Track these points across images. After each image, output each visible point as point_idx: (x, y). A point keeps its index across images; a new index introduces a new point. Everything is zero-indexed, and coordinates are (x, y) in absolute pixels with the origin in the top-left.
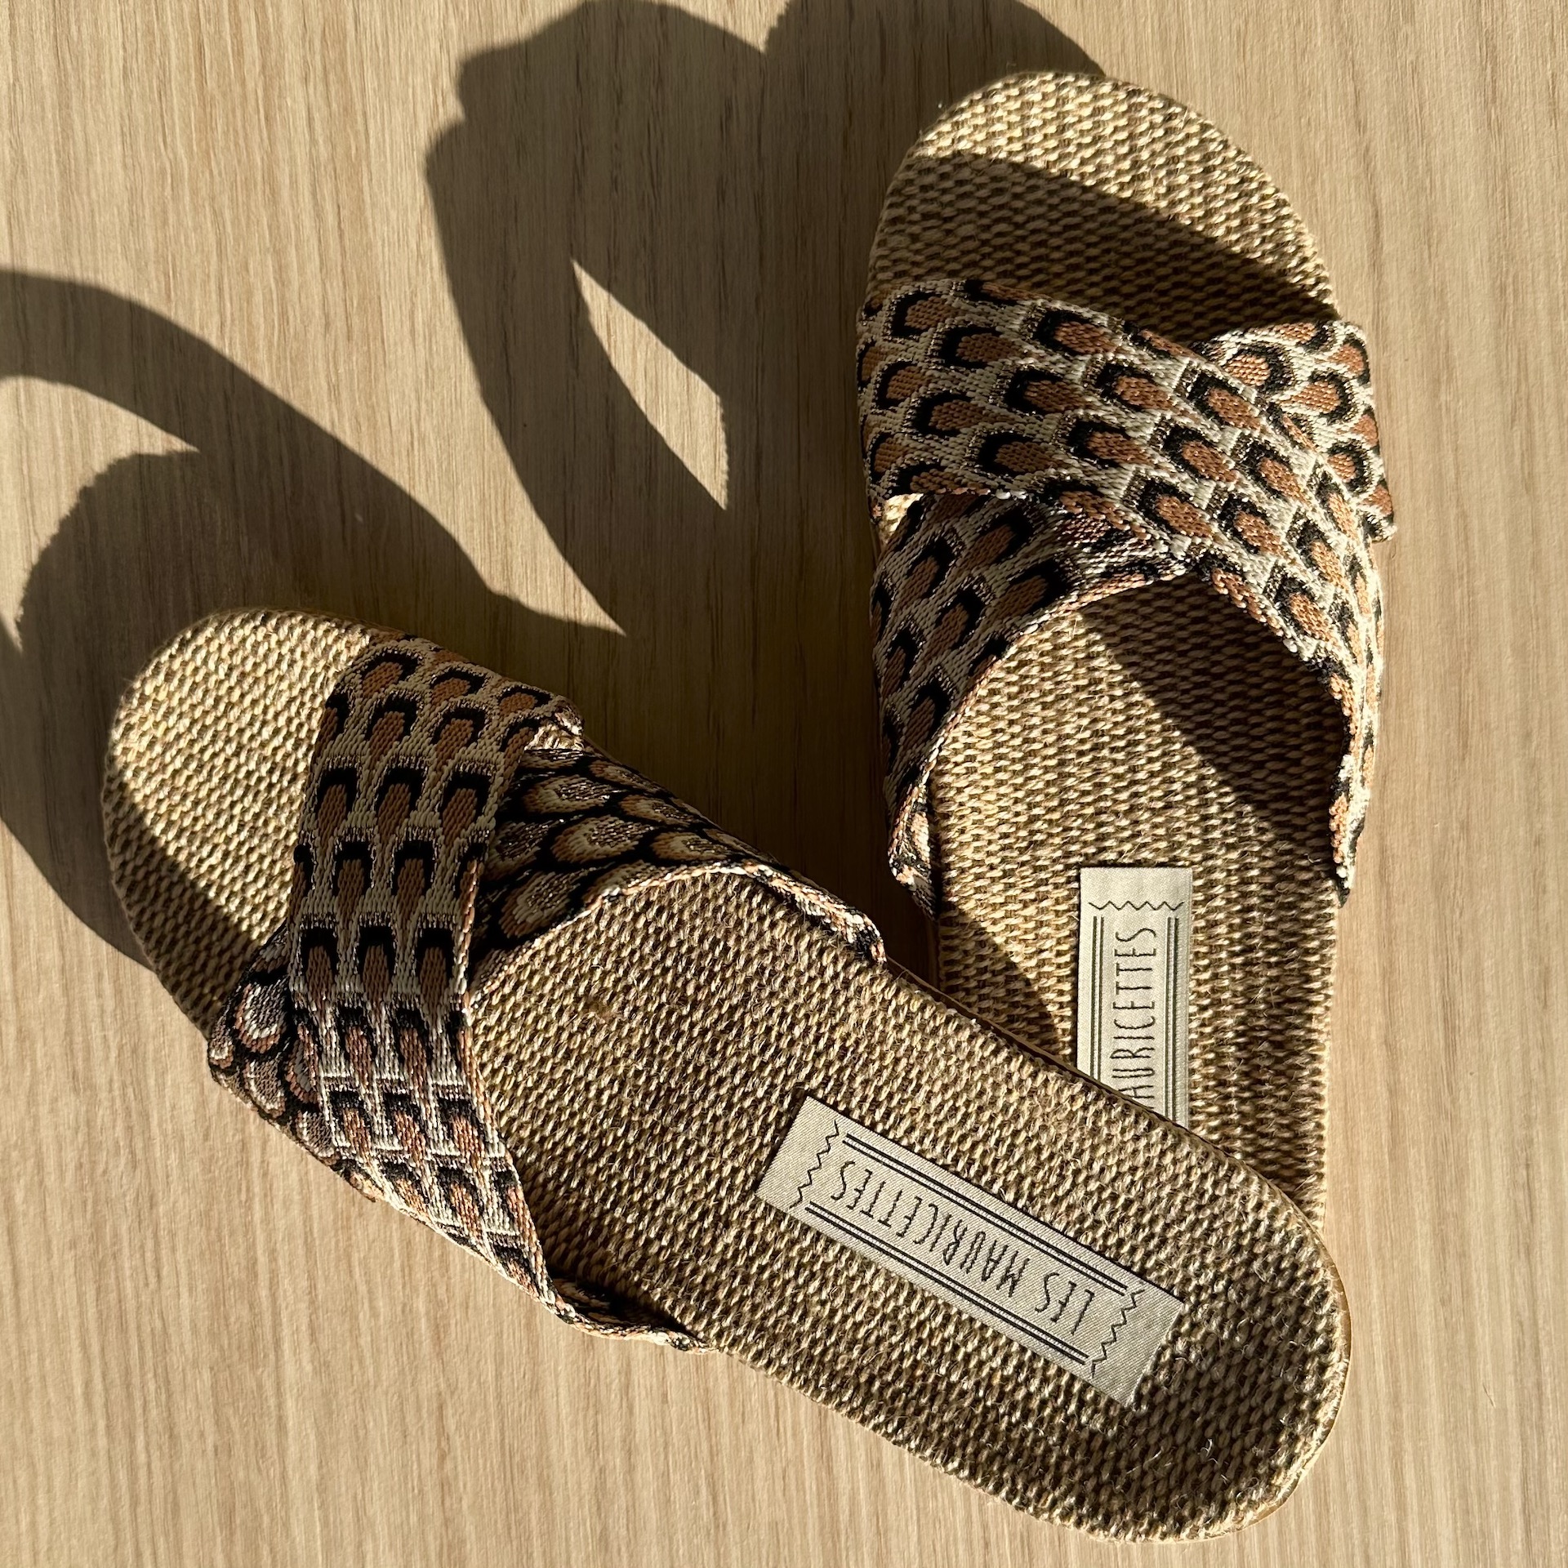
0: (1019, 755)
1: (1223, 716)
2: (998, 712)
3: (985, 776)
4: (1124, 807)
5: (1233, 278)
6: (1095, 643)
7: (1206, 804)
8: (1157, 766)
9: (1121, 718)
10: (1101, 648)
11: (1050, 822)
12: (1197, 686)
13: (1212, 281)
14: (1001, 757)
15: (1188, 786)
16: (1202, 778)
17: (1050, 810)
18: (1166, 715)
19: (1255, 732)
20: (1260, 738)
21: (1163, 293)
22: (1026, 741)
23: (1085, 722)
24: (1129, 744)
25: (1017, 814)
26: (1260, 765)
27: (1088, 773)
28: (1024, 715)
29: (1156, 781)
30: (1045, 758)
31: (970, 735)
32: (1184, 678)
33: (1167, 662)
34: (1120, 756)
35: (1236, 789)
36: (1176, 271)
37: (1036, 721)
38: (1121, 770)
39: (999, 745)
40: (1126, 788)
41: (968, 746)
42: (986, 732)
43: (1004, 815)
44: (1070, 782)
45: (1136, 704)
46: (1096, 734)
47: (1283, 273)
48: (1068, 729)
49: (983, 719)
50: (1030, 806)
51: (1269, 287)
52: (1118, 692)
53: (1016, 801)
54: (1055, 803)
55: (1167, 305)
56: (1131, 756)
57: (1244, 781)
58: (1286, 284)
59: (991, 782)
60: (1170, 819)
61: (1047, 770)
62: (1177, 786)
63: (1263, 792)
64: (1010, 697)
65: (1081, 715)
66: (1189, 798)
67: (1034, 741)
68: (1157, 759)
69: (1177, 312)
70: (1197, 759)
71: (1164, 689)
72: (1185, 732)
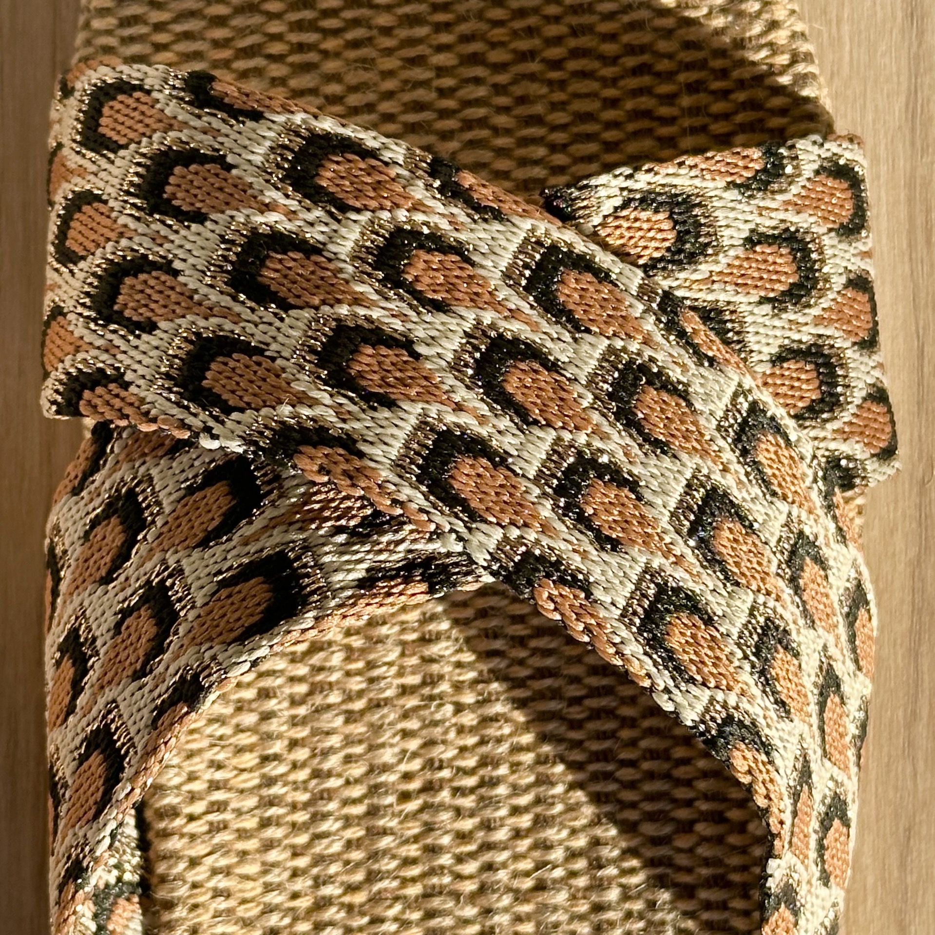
0: (304, 797)
1: (633, 743)
2: (273, 726)
3: (243, 834)
4: (469, 887)
5: (663, 46)
6: (433, 618)
7: (599, 885)
8: (525, 821)
9: (471, 740)
10: (445, 625)
11: (350, 908)
12: (595, 692)
13: (631, 50)
14: (271, 802)
15: (573, 855)
16: (596, 842)
17: (351, 888)
18: (543, 738)
19: (681, 772)
20: (688, 783)
21: (556, 64)
22: (317, 774)
23: (413, 745)
24: (482, 784)
25: (295, 896)
26: (687, 827)
27: (415, 828)
28: (314, 732)
29: (524, 845)
30: (346, 802)
31: (219, 766)
32: (575, 680)
33: (547, 653)
34: (468, 802)
35: (650, 863)
36: (575, 32)
37: (335, 741)
38: (467, 824)
39: (270, 781)
40: (472, 855)
41: (215, 786)
42: (249, 759)
43: (274, 898)
44: (386, 842)
45: (495, 719)
46: (430, 764)
47: (740, 44)
48: (387, 756)
49: (246, 739)
50: (318, 882)
51: (718, 64)
52: (469, 698)
53: (295, 874)
54: (359, 876)
55: (562, 84)
56: (486, 802)
57: (662, 851)
58: (743, 63)
59: (251, 844)
60: (543, 908)
61: (348, 821)
62: (557, 855)
63: (689, 870)
64: (294, 702)
65: (406, 734)
66: (573, 874)
67: (329, 774)
68: (526, 809)
69: (577, 96)
70: (588, 811)
71: (540, 696)
72: (572, 766)
